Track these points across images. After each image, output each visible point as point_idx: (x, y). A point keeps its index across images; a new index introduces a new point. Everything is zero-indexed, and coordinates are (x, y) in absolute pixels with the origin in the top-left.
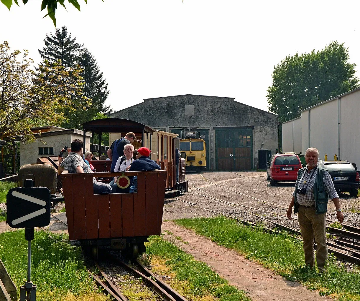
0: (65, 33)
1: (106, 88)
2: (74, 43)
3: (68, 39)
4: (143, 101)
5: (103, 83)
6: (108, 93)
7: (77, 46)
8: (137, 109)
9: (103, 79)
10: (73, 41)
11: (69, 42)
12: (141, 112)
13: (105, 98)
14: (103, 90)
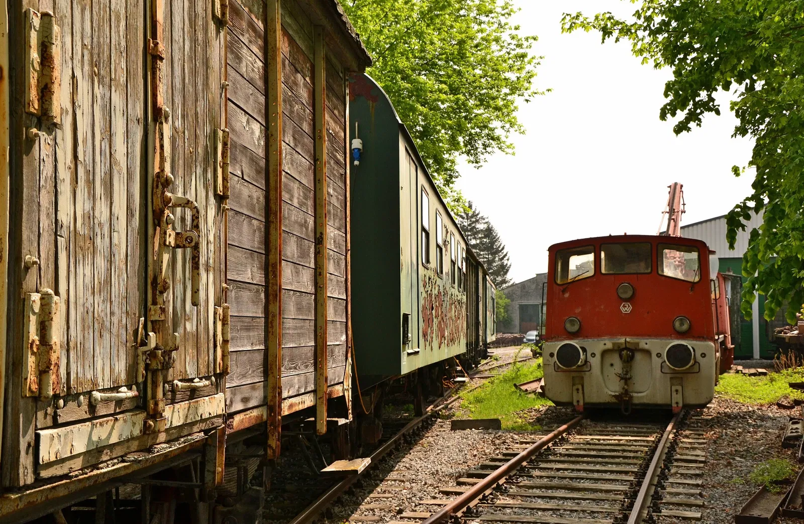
0: (470, 207)
1: (508, 260)
2: (478, 216)
3: (474, 212)
4: (535, 276)
5: (506, 255)
6: (509, 267)
7: (483, 218)
8: (529, 284)
9: (505, 251)
10: (478, 214)
11: (475, 215)
12: (533, 287)
13: (507, 271)
14: (505, 262)
